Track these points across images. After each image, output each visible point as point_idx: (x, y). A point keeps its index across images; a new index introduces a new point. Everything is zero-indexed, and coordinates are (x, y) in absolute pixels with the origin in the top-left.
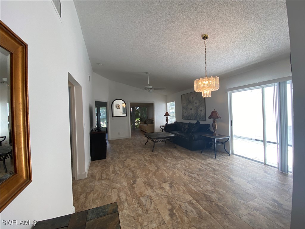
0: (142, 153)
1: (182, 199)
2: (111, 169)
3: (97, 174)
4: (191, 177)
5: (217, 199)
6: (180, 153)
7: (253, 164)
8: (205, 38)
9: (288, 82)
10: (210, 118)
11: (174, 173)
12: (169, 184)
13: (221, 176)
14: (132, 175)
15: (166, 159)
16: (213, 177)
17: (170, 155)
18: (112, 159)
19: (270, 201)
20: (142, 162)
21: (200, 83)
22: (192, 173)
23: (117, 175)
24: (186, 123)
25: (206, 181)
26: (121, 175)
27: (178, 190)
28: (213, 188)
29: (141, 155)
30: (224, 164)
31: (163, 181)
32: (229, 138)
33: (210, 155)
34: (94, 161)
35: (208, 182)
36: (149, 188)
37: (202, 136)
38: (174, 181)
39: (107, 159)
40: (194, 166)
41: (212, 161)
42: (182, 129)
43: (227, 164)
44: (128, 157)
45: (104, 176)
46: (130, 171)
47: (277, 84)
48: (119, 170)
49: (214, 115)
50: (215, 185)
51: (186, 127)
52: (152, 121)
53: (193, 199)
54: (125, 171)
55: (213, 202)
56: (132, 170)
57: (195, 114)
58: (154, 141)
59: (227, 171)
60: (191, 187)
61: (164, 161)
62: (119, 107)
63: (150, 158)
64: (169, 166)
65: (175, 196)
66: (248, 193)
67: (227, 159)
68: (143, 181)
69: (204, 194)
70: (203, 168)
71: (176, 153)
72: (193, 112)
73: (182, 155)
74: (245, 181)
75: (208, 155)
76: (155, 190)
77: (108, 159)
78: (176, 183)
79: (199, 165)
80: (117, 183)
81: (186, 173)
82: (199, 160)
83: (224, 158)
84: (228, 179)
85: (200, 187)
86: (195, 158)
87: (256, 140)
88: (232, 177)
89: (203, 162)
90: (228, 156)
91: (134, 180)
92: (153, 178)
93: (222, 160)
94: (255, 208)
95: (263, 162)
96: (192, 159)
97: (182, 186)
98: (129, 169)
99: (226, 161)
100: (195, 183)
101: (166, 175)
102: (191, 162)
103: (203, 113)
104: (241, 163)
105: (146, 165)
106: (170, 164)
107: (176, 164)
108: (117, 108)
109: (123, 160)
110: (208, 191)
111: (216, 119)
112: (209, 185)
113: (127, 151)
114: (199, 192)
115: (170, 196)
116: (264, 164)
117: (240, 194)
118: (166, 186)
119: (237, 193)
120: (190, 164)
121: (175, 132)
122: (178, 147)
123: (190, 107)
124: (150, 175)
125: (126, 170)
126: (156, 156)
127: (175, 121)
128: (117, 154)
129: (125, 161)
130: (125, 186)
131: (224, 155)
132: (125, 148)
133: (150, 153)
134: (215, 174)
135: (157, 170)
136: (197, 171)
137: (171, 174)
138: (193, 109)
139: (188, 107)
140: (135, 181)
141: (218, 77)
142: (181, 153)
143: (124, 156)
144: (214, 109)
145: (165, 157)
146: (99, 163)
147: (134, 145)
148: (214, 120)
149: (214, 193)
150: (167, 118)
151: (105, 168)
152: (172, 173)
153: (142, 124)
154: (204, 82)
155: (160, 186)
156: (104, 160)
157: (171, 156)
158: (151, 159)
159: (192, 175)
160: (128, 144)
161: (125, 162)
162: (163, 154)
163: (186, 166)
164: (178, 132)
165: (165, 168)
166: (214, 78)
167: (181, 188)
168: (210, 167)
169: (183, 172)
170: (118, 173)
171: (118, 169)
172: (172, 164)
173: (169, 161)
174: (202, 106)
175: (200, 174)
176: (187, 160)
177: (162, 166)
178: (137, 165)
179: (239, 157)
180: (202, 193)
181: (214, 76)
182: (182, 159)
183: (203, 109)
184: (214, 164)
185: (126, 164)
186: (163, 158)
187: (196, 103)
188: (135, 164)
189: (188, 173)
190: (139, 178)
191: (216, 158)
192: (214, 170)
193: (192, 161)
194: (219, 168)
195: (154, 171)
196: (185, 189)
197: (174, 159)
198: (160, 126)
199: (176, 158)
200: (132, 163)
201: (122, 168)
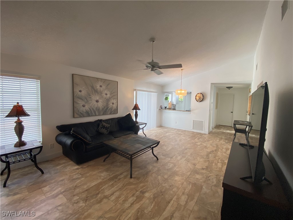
14: (210, 155)
23: (223, 160)
26: (219, 159)
48: (218, 162)
54: (213, 159)
72: (100, 105)
91: (211, 152)
98: (208, 158)
103: (115, 106)
109: (204, 171)
123: (96, 97)
129: (204, 167)
138: (100, 101)
139: (90, 98)
170: (220, 160)
171: (219, 164)
183: (115, 101)
185: (207, 164)
187: (106, 94)
200: (199, 162)
201: (214, 162)
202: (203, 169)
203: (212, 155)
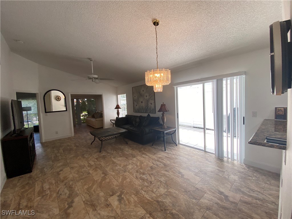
0: (87, 157)
1: (134, 216)
2: (37, 188)
3: (13, 202)
4: (143, 180)
5: (171, 205)
6: (131, 150)
7: (197, 152)
8: (156, 24)
9: (224, 79)
10: (159, 111)
11: (124, 178)
12: (118, 196)
13: (172, 172)
14: (68, 193)
15: (115, 161)
16: (164, 175)
17: (121, 154)
18: (42, 171)
19: (218, 194)
20: (85, 169)
21: (152, 76)
22: (144, 174)
23: (45, 197)
24: (137, 116)
25: (159, 182)
26: (51, 196)
27: (129, 203)
28: (166, 190)
29: (85, 159)
30: (173, 156)
31: (111, 193)
32: (176, 130)
33: (160, 148)
34: (12, 179)
35: (161, 183)
36: (91, 210)
37: (153, 129)
38: (124, 191)
39: (33, 172)
40: (145, 164)
41: (162, 154)
42: (134, 123)
43: (176, 156)
44: (65, 165)
45: (24, 203)
46: (66, 187)
47: (215, 81)
48: (49, 189)
49: (163, 109)
50: (167, 186)
51: (138, 120)
52: (101, 115)
53: (146, 212)
54: (59, 189)
55: (168, 210)
56: (69, 184)
57: (146, 107)
58: (102, 141)
59: (177, 164)
60: (144, 194)
61: (114, 163)
62: (58, 98)
63: (96, 162)
64: (118, 169)
65: (125, 213)
66: (197, 189)
67: (175, 150)
68: (84, 200)
69: (158, 201)
70: (155, 165)
71: (128, 150)
72: (143, 105)
73: (134, 152)
74: (192, 173)
75: (159, 148)
76: (99, 211)
77: (35, 172)
78: (127, 193)
79: (151, 161)
80: (43, 213)
81: (138, 174)
82: (151, 156)
83: (173, 149)
84: (179, 174)
85: (152, 191)
86: (146, 153)
87: (194, 127)
88: (182, 171)
89: (154, 157)
90: (175, 147)
91: (70, 200)
92: (98, 192)
93: (170, 152)
94: (207, 206)
95: (204, 149)
96: (143, 156)
97: (133, 196)
98: (65, 184)
99: (174, 153)
100: (147, 187)
101: (115, 183)
102: (142, 159)
103: (153, 106)
104: (187, 153)
105: (89, 173)
106: (120, 166)
107: (127, 165)
108: (57, 100)
109: (58, 170)
110: (161, 195)
111: (165, 113)
112: (161, 187)
113: (66, 156)
114: (152, 200)
115: (119, 216)
116: (205, 152)
117: (191, 192)
118: (114, 201)
119: (188, 191)
120: (142, 163)
121: (127, 127)
122: (130, 142)
123: (141, 99)
124: (94, 187)
125: (60, 187)
126: (104, 157)
127: (127, 114)
128: (51, 163)
129: (61, 172)
130: (56, 214)
131: (172, 146)
132: (64, 151)
133: (96, 155)
134: (166, 171)
135: (104, 178)
136: (148, 170)
137: (120, 180)
138: (143, 102)
139: (139, 100)
140: (72, 202)
141: (170, 71)
142: (133, 149)
143: (61, 164)
144: (163, 103)
145: (114, 158)
146: (19, 180)
147: (77, 146)
148: (163, 113)
149: (168, 197)
150: (118, 111)
151: (27, 188)
152: (122, 179)
153: (89, 119)
154: (156, 75)
155: (106, 202)
156: (28, 175)
157: (121, 156)
158: (98, 163)
159: (144, 176)
160: (68, 146)
161: (60, 174)
162: (112, 154)
163: (137, 166)
164: (129, 126)
165: (114, 174)
166: (166, 70)
167: (132, 199)
168: (161, 162)
169: (135, 174)
170: (48, 194)
171: (47, 187)
172: (122, 166)
173: (118, 162)
174: (152, 99)
175: (152, 174)
176: (139, 158)
177: (110, 171)
178: (77, 176)
179: (185, 146)
180: (155, 201)
181: (166, 68)
182: (134, 156)
183: (153, 102)
184: (164, 158)
185: (62, 176)
186: (113, 159)
187: (146, 96)
188: (75, 174)
189: (140, 174)
190: (78, 196)
191: (165, 150)
192: (165, 165)
193: (144, 157)
194: (169, 162)
195: (100, 180)
196: (136, 199)
197: (125, 158)
198: (111, 120)
199: (127, 157)
200: (71, 173)
201: (55, 185)
202: (61, 171)
203: (65, 194)
